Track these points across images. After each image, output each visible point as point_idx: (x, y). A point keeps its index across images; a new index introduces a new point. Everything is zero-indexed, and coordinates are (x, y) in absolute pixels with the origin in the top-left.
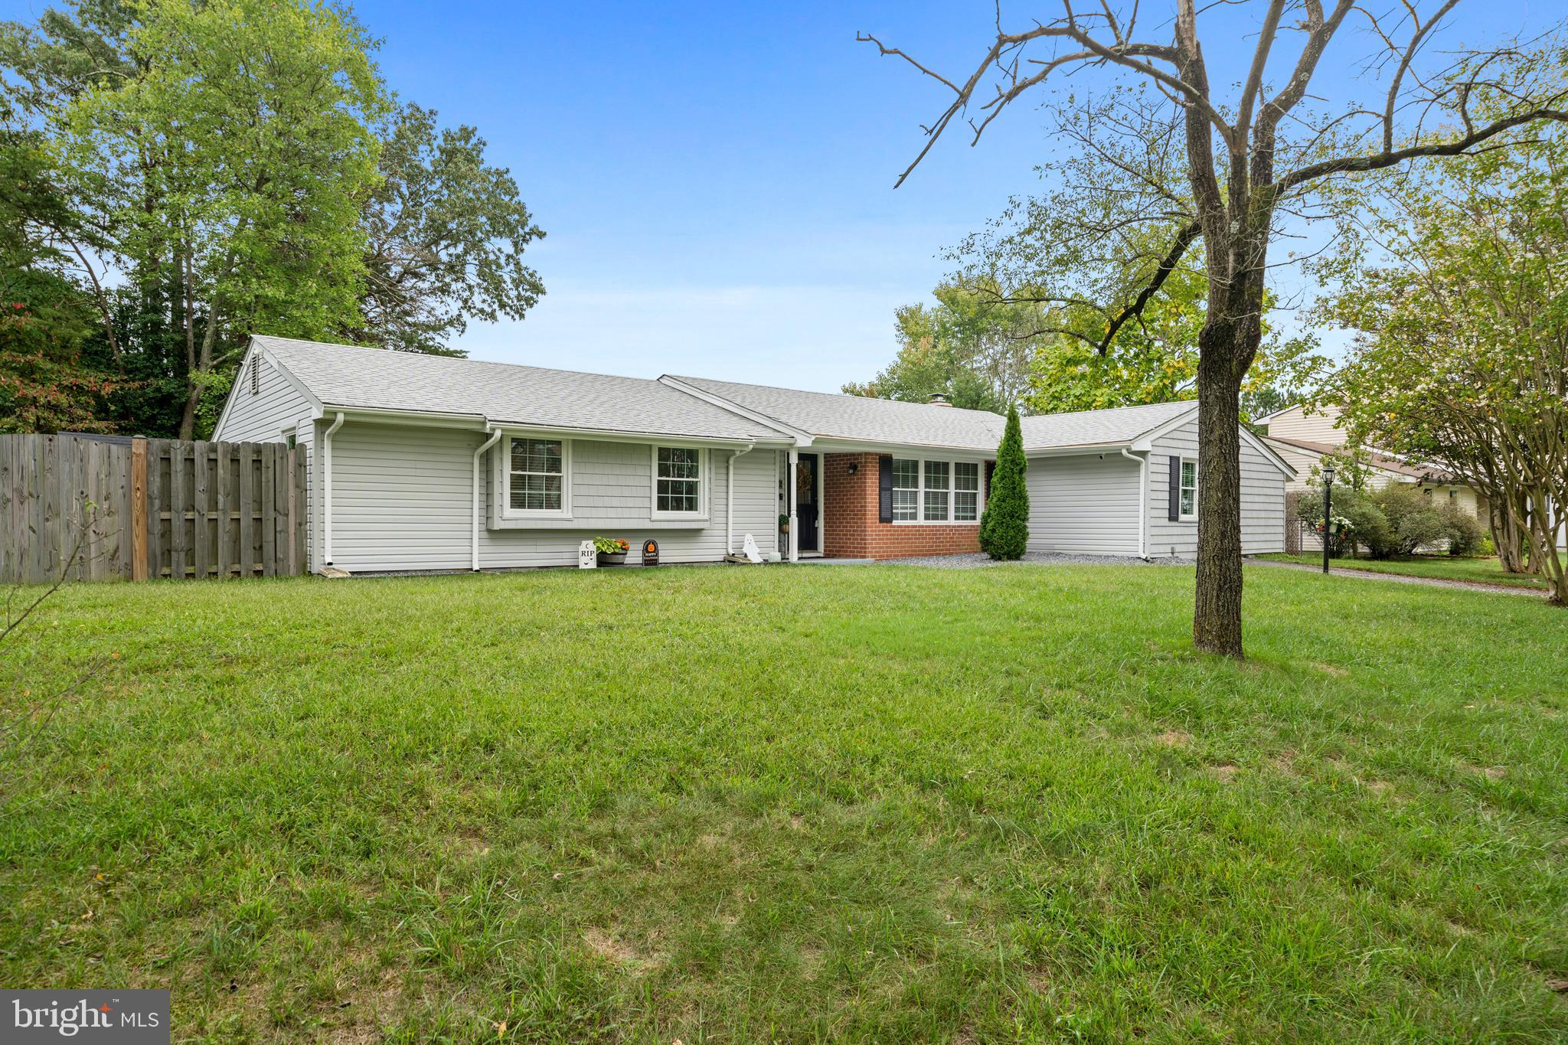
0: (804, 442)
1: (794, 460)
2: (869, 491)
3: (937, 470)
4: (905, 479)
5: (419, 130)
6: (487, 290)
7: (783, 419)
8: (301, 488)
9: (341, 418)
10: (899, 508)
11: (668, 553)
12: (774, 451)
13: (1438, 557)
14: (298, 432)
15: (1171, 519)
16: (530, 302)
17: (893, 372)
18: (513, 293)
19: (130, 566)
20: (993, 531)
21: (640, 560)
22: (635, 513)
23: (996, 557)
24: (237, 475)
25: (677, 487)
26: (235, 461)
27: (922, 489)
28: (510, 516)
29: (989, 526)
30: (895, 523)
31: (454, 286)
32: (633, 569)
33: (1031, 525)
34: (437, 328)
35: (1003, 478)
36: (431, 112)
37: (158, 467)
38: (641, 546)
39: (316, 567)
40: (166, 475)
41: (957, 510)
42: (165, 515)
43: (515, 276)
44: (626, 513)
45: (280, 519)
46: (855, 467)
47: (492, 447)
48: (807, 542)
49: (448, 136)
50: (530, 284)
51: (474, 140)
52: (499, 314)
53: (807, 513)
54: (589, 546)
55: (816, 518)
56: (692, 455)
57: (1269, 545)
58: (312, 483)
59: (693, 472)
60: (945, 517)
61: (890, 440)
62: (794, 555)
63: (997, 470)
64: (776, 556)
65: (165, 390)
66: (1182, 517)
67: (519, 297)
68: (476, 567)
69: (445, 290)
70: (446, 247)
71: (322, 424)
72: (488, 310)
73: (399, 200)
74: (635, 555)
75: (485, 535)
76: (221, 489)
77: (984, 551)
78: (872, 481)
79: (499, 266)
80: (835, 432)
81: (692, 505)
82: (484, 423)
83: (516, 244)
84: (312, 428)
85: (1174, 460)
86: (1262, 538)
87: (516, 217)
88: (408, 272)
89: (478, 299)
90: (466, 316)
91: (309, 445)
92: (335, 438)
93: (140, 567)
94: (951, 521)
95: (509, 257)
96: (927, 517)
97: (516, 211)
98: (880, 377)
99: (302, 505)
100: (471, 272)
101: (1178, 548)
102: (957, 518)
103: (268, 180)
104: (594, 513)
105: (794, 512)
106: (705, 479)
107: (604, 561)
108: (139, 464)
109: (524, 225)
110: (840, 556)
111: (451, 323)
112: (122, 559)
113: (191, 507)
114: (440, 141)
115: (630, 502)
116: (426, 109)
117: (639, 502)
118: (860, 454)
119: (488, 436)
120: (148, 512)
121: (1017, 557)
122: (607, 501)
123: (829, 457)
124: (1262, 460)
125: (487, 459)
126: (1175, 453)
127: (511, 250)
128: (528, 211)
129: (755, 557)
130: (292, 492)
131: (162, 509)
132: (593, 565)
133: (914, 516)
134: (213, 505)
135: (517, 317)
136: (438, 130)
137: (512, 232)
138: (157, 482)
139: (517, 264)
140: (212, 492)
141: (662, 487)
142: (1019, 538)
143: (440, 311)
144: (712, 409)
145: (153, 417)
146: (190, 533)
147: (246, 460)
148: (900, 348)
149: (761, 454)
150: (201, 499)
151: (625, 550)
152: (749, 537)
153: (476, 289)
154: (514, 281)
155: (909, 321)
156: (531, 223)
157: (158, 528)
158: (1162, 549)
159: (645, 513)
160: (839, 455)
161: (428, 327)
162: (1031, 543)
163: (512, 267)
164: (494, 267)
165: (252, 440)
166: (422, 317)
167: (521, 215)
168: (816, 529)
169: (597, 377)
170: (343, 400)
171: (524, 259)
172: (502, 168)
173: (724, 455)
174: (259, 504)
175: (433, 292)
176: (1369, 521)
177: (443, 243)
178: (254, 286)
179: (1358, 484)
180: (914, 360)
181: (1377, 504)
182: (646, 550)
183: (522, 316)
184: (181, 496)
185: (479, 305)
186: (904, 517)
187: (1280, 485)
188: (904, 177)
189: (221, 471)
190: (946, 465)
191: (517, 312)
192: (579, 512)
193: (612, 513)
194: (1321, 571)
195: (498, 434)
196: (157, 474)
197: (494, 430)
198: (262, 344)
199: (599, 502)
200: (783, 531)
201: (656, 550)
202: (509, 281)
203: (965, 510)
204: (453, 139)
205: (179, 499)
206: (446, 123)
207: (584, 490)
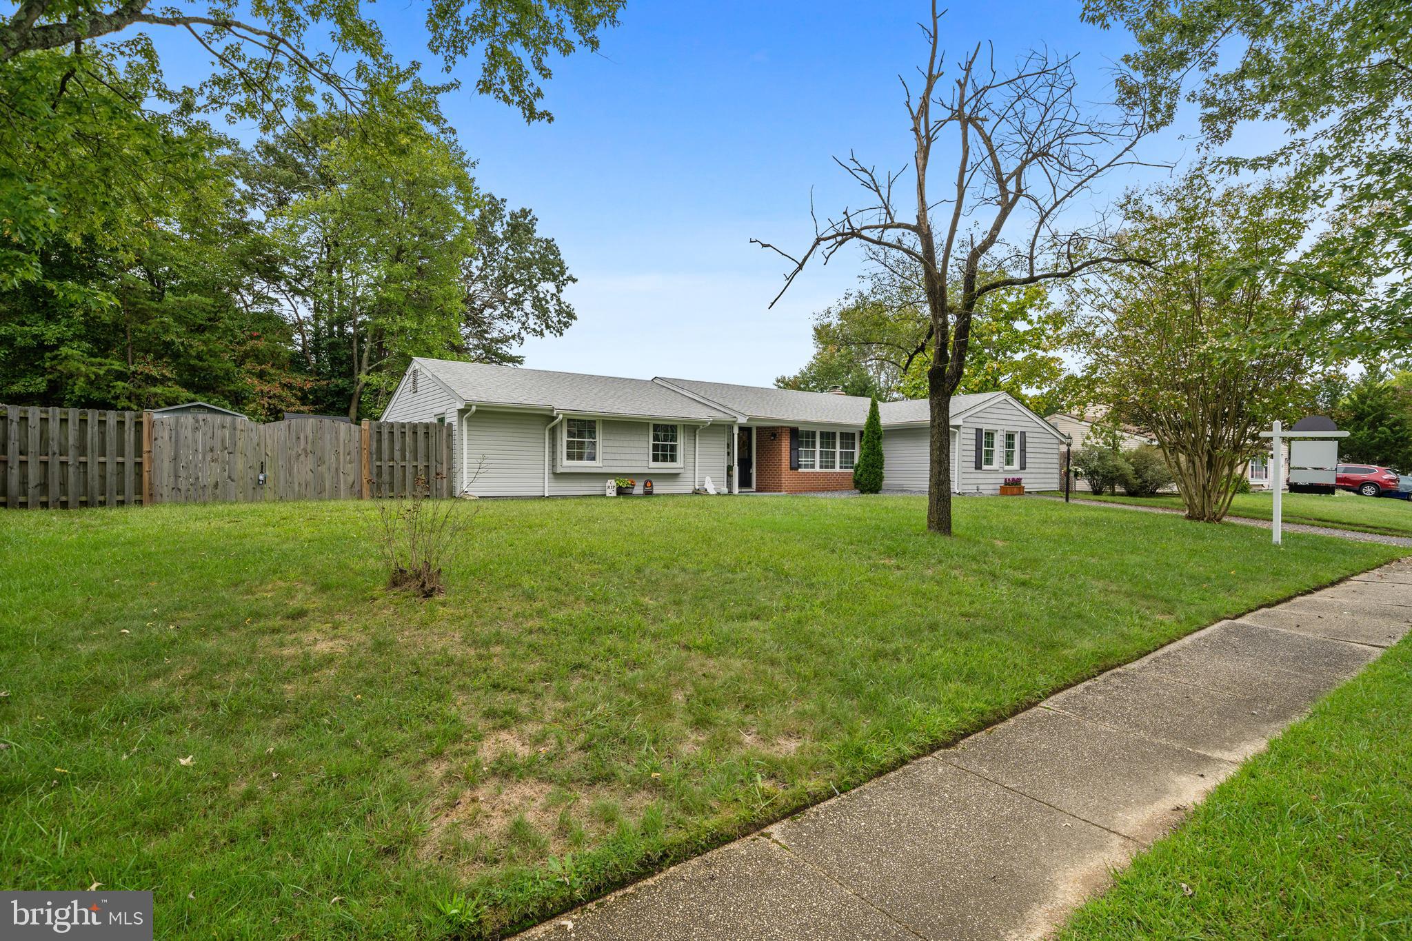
0: (742, 420)
1: (736, 431)
2: (783, 451)
3: (828, 437)
4: (807, 443)
5: (494, 211)
6: (538, 317)
7: (730, 406)
8: (450, 448)
9: (474, 408)
10: (803, 460)
11: (659, 488)
12: (724, 425)
13: (1172, 495)
14: (446, 416)
15: (976, 468)
16: (566, 325)
17: (810, 369)
18: (555, 320)
19: (360, 492)
20: (861, 475)
21: (642, 492)
22: (639, 463)
23: (862, 492)
24: (415, 441)
25: (664, 448)
26: (415, 433)
27: (818, 449)
28: (566, 465)
29: (859, 472)
30: (800, 470)
31: (516, 314)
32: (638, 496)
33: (885, 472)
34: (505, 340)
35: (867, 442)
36: (502, 200)
37: (375, 436)
38: (642, 484)
39: (457, 494)
40: (379, 441)
41: (841, 462)
42: (378, 463)
43: (557, 308)
44: (634, 463)
45: (438, 466)
46: (774, 435)
47: (556, 426)
48: (745, 482)
49: (513, 215)
50: (566, 313)
51: (530, 218)
52: (546, 332)
53: (745, 464)
54: (612, 483)
55: (751, 467)
56: (673, 428)
57: (1048, 486)
58: (456, 447)
59: (674, 438)
60: (833, 467)
61: (797, 418)
62: (736, 490)
63: (865, 435)
64: (725, 490)
65: (341, 386)
66: (985, 467)
67: (559, 322)
68: (547, 495)
69: (510, 316)
70: (512, 289)
71: (462, 412)
72: (539, 329)
73: (481, 258)
74: (639, 489)
75: (552, 476)
76: (407, 449)
77: (856, 488)
78: (785, 445)
79: (547, 302)
80: (762, 414)
81: (673, 459)
82: (552, 411)
83: (557, 287)
84: (456, 414)
85: (979, 431)
86: (1043, 481)
87: (558, 269)
88: (486, 305)
89: (531, 322)
90: (523, 333)
91: (455, 424)
92: (469, 420)
93: (366, 492)
94: (837, 469)
95: (553, 295)
96: (821, 467)
97: (558, 265)
98: (802, 372)
99: (450, 458)
100: (527, 306)
101: (981, 487)
102: (841, 467)
103: (404, 251)
104: (615, 463)
105: (736, 463)
106: (681, 443)
107: (621, 492)
108: (365, 435)
109: (563, 273)
110: (766, 491)
111: (513, 337)
112: (357, 488)
113: (392, 459)
114: (508, 218)
115: (637, 457)
116: (499, 198)
117: (642, 457)
118: (778, 427)
119: (554, 418)
120: (370, 461)
121: (877, 492)
122: (623, 457)
123: (758, 428)
124: (1042, 430)
125: (553, 431)
126: (979, 426)
127: (554, 291)
128: (566, 265)
129: (712, 491)
130: (445, 451)
131: (377, 460)
132: (614, 494)
133: (813, 466)
134: (404, 458)
135: (558, 334)
136: (507, 212)
137: (555, 279)
138: (374, 444)
139: (558, 300)
140: (403, 451)
141: (655, 447)
142: (877, 480)
143: (507, 329)
144: (686, 399)
145: (333, 404)
146: (392, 474)
147: (421, 432)
148: (815, 351)
149: (717, 428)
150: (397, 454)
151: (633, 486)
152: (708, 479)
153: (531, 316)
154: (556, 311)
155: (822, 334)
156: (568, 273)
157: (375, 471)
158: (970, 487)
159: (645, 463)
160: (765, 428)
161: (497, 341)
162: (886, 482)
163: (555, 302)
164: (544, 303)
165: (424, 421)
166: (495, 334)
167: (562, 267)
168: (750, 475)
169: (615, 379)
170: (474, 398)
171: (563, 297)
172: (550, 238)
173: (693, 428)
174: (428, 458)
175: (502, 317)
176: (1118, 470)
177: (511, 286)
178: (398, 320)
179: (1115, 447)
180: (824, 360)
181: (1127, 460)
182: (645, 485)
183: (561, 334)
184: (387, 453)
185: (533, 326)
186: (806, 466)
187: (1056, 446)
188: (773, 304)
189: (407, 439)
190: (834, 434)
191: (558, 331)
192: (606, 463)
193: (625, 463)
194: (1064, 500)
195: (561, 416)
196: (375, 440)
197: (558, 414)
198: (419, 363)
199: (617, 457)
200: (729, 475)
201: (652, 486)
202: (553, 311)
203: (846, 462)
204: (516, 217)
205: (386, 455)
206: (512, 206)
207: (609, 450)
